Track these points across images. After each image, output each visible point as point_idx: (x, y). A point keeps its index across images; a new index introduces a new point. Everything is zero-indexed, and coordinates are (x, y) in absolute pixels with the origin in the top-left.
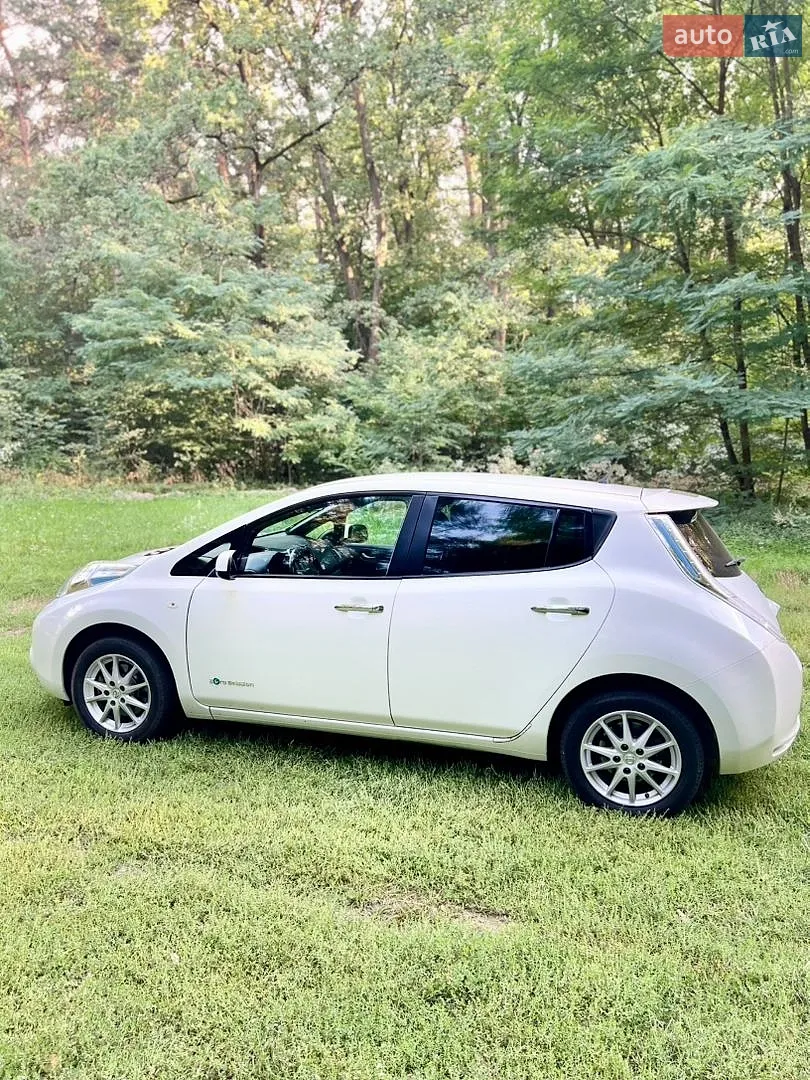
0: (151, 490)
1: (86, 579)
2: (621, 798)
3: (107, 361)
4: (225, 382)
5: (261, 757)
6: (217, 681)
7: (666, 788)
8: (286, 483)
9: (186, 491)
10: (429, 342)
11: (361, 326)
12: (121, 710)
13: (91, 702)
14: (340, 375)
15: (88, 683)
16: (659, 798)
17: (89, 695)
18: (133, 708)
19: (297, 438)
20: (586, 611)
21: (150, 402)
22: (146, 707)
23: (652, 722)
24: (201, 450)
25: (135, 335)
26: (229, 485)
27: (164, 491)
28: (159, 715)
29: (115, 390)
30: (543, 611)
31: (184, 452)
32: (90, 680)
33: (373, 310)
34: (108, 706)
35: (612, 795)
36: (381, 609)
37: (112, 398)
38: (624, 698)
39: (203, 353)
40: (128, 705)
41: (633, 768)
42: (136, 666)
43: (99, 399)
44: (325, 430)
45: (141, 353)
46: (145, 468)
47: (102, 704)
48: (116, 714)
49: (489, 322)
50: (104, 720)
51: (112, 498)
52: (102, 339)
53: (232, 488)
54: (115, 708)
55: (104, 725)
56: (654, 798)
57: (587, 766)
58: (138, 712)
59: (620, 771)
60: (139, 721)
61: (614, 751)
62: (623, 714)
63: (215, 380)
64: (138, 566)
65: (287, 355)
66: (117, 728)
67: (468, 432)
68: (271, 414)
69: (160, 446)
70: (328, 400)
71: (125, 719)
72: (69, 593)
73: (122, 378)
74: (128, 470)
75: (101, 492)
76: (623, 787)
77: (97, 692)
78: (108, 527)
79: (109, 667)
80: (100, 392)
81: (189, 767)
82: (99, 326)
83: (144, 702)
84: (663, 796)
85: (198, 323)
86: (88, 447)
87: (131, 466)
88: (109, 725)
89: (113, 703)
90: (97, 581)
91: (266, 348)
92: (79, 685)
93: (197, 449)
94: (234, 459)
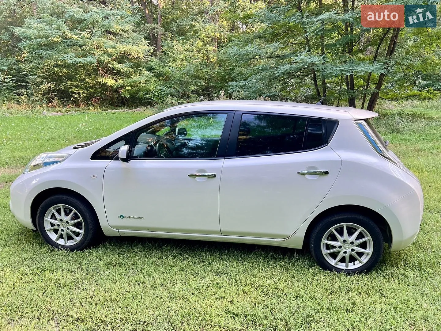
0: (61, 111)
1: (40, 162)
2: (342, 266)
3: (34, 50)
4: (93, 60)
5: (150, 254)
6: (122, 217)
7: (365, 260)
8: (124, 107)
9: (77, 111)
10: (185, 43)
11: (154, 35)
12: (67, 234)
13: (49, 230)
14: (146, 58)
15: (47, 221)
16: (361, 265)
17: (47, 227)
18: (74, 232)
19: (128, 86)
20: (327, 173)
21: (56, 69)
22: (82, 231)
23: (359, 228)
24: (83, 93)
25: (47, 37)
26: (97, 108)
27: (67, 112)
28: (90, 236)
29: (39, 64)
30: (304, 174)
31: (75, 93)
32: (48, 219)
33: (159, 28)
34: (60, 232)
35: (337, 264)
36: (215, 176)
37: (38, 68)
38: (345, 217)
39: (81, 46)
40: (71, 231)
41: (349, 251)
42: (74, 210)
43: (31, 68)
44: (140, 83)
45: (51, 46)
46: (56, 101)
47: (56, 231)
48: (65, 236)
49: (212, 34)
50: (57, 239)
51: (41, 115)
52: (30, 39)
53: (99, 109)
54: (64, 233)
55: (58, 242)
56: (358, 265)
57: (325, 251)
58: (78, 234)
59: (342, 253)
60: (78, 239)
61: (339, 243)
62: (344, 225)
63: (88, 59)
64: (71, 155)
65: (121, 48)
66: (65, 243)
67: (204, 84)
68: (115, 75)
69: (63, 90)
70: (141, 69)
71: (70, 238)
72: (30, 171)
73: (42, 58)
74: (48, 102)
75: (36, 112)
76: (343, 260)
77: (52, 225)
78: (43, 129)
79: (59, 211)
80: (31, 65)
81: (111, 265)
82: (29, 32)
83: (80, 229)
84: (363, 264)
85: (78, 32)
86: (28, 91)
87: (50, 100)
88: (61, 242)
89: (62, 230)
90: (47, 164)
91: (111, 44)
92: (41, 222)
93: (81, 92)
94: (99, 96)
